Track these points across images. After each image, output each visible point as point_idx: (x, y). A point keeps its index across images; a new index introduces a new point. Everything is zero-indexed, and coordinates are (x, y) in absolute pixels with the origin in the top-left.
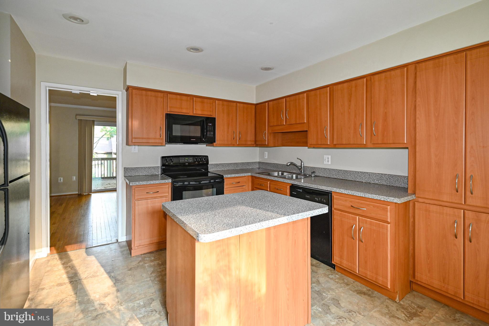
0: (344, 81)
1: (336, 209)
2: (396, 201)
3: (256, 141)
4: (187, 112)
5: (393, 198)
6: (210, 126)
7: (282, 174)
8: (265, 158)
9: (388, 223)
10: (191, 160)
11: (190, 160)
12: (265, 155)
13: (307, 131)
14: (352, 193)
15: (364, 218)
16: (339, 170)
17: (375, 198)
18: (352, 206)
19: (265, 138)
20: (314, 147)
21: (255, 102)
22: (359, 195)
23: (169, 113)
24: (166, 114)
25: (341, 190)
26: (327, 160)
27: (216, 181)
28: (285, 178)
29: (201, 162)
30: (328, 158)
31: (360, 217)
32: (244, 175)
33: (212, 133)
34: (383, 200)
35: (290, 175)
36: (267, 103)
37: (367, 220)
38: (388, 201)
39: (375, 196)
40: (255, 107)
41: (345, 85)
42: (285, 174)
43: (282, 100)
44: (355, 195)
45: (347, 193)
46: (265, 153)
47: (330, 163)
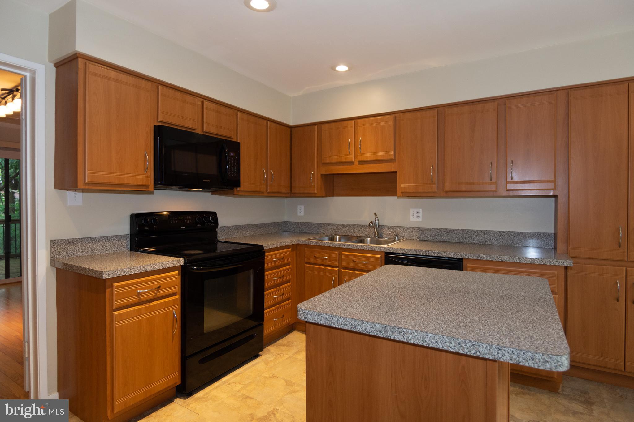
0: (463, 102)
2: (568, 264)
4: (193, 127)
5: (563, 261)
6: (232, 156)
8: (299, 214)
10: (189, 219)
11: (187, 220)
12: (299, 211)
13: (396, 172)
14: (500, 259)
17: (536, 263)
19: (314, 182)
21: (291, 123)
22: (511, 261)
23: (161, 124)
24: (155, 126)
25: (480, 255)
26: (416, 215)
29: (207, 225)
30: (418, 213)
32: (289, 244)
33: (235, 170)
34: (548, 264)
36: (316, 126)
38: (556, 265)
40: (291, 131)
41: (466, 108)
43: (349, 122)
44: (504, 260)
45: (491, 260)
46: (299, 207)
47: (420, 219)
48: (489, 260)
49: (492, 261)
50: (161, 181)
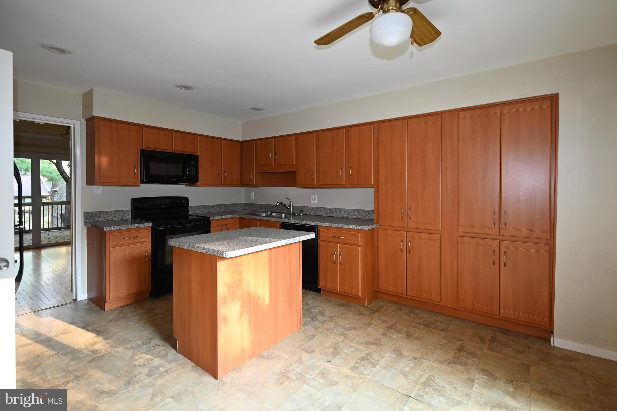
1: (322, 241)
2: (365, 228)
3: (241, 181)
4: (165, 148)
5: (362, 227)
6: (192, 164)
7: (271, 214)
8: (251, 198)
9: (359, 246)
10: (168, 201)
12: (251, 196)
13: (296, 172)
14: (334, 225)
15: (343, 245)
16: (325, 208)
17: (350, 228)
18: (334, 236)
19: (253, 178)
20: (302, 187)
21: (240, 140)
22: (339, 227)
23: (144, 149)
24: (140, 150)
25: (325, 223)
26: (314, 199)
27: (202, 223)
28: (274, 217)
29: (180, 205)
30: (315, 198)
31: (340, 245)
32: (231, 217)
33: (195, 172)
34: (356, 228)
35: (279, 215)
36: (254, 142)
37: (345, 246)
38: (359, 229)
39: (350, 226)
40: (241, 144)
42: (274, 214)
43: (271, 140)
44: (336, 226)
46: (251, 193)
47: (316, 202)
48: (329, 227)
49: (331, 227)
50: (144, 180)
